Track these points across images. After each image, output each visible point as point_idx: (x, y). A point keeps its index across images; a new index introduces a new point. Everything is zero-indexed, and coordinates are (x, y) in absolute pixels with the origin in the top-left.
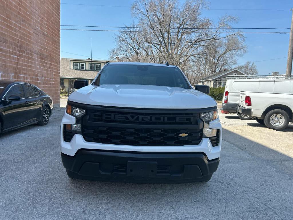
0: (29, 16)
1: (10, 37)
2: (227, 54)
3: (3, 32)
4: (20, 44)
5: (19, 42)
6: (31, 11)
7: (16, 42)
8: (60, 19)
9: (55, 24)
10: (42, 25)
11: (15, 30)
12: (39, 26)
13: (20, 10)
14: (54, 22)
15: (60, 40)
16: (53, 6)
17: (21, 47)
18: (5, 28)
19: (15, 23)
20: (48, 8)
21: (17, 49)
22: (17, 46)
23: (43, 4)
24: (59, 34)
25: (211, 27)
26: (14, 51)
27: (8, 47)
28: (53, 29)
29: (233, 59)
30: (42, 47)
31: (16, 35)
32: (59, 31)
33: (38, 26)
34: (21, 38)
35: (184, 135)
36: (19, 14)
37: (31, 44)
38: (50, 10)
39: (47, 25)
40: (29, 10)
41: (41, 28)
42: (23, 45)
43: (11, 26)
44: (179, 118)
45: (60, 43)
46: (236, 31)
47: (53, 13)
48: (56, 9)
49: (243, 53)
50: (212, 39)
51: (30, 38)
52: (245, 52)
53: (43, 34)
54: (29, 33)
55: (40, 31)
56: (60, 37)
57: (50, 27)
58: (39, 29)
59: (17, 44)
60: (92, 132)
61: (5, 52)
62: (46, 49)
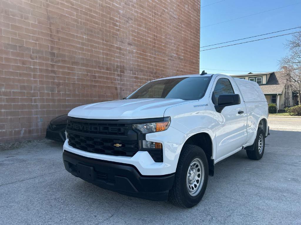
0: (164, 46)
1: (145, 67)
3: (140, 64)
4: (155, 71)
5: (154, 69)
6: (167, 41)
7: (151, 70)
8: (199, 42)
9: (192, 47)
10: (178, 51)
11: (150, 61)
12: (175, 52)
13: (155, 43)
14: (192, 45)
15: (199, 61)
16: (191, 32)
17: (156, 73)
18: (141, 60)
19: (150, 55)
20: (185, 35)
21: (152, 75)
22: (152, 73)
23: (180, 33)
24: (199, 56)
26: (149, 78)
27: (144, 75)
28: (190, 52)
30: (178, 71)
31: (151, 64)
32: (199, 53)
33: (173, 53)
34: (156, 66)
35: (118, 145)
36: (154, 47)
37: (166, 70)
38: (188, 36)
39: (184, 50)
40: (164, 41)
41: (177, 54)
42: (158, 72)
43: (147, 58)
44: (111, 128)
45: (199, 64)
47: (191, 38)
48: (194, 33)
51: (165, 64)
53: (179, 58)
54: (164, 60)
55: (175, 56)
56: (199, 58)
57: (187, 51)
58: (175, 55)
59: (152, 71)
61: (141, 79)
62: (182, 71)
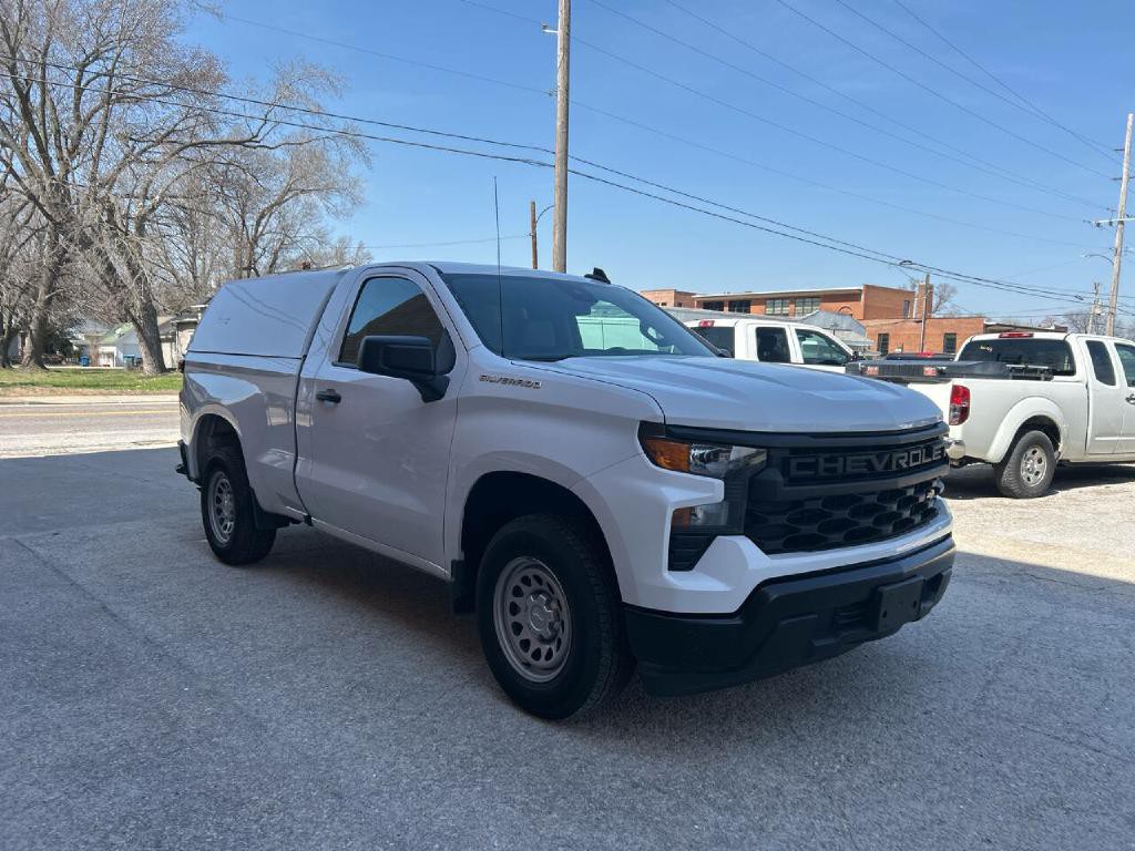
2: (293, 208)
25: (225, 89)
29: (316, 226)
46: (340, 125)
49: (349, 206)
50: (250, 141)
52: (356, 202)
60: (786, 522)
